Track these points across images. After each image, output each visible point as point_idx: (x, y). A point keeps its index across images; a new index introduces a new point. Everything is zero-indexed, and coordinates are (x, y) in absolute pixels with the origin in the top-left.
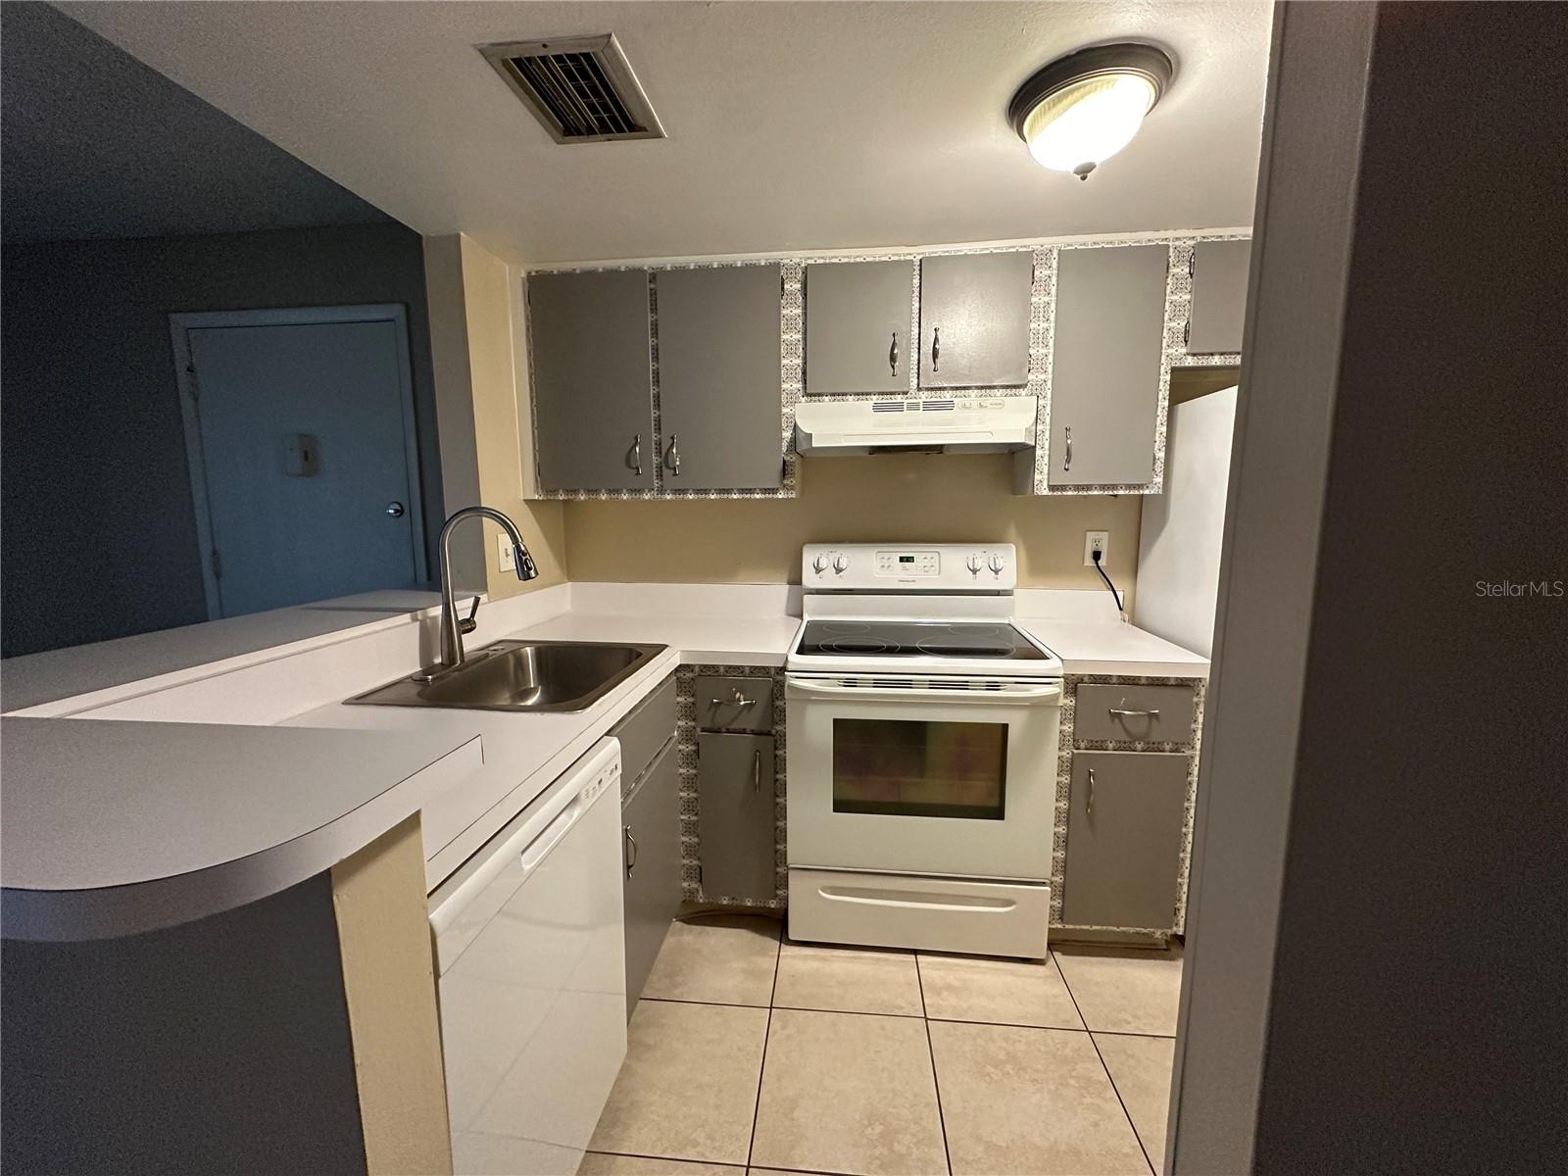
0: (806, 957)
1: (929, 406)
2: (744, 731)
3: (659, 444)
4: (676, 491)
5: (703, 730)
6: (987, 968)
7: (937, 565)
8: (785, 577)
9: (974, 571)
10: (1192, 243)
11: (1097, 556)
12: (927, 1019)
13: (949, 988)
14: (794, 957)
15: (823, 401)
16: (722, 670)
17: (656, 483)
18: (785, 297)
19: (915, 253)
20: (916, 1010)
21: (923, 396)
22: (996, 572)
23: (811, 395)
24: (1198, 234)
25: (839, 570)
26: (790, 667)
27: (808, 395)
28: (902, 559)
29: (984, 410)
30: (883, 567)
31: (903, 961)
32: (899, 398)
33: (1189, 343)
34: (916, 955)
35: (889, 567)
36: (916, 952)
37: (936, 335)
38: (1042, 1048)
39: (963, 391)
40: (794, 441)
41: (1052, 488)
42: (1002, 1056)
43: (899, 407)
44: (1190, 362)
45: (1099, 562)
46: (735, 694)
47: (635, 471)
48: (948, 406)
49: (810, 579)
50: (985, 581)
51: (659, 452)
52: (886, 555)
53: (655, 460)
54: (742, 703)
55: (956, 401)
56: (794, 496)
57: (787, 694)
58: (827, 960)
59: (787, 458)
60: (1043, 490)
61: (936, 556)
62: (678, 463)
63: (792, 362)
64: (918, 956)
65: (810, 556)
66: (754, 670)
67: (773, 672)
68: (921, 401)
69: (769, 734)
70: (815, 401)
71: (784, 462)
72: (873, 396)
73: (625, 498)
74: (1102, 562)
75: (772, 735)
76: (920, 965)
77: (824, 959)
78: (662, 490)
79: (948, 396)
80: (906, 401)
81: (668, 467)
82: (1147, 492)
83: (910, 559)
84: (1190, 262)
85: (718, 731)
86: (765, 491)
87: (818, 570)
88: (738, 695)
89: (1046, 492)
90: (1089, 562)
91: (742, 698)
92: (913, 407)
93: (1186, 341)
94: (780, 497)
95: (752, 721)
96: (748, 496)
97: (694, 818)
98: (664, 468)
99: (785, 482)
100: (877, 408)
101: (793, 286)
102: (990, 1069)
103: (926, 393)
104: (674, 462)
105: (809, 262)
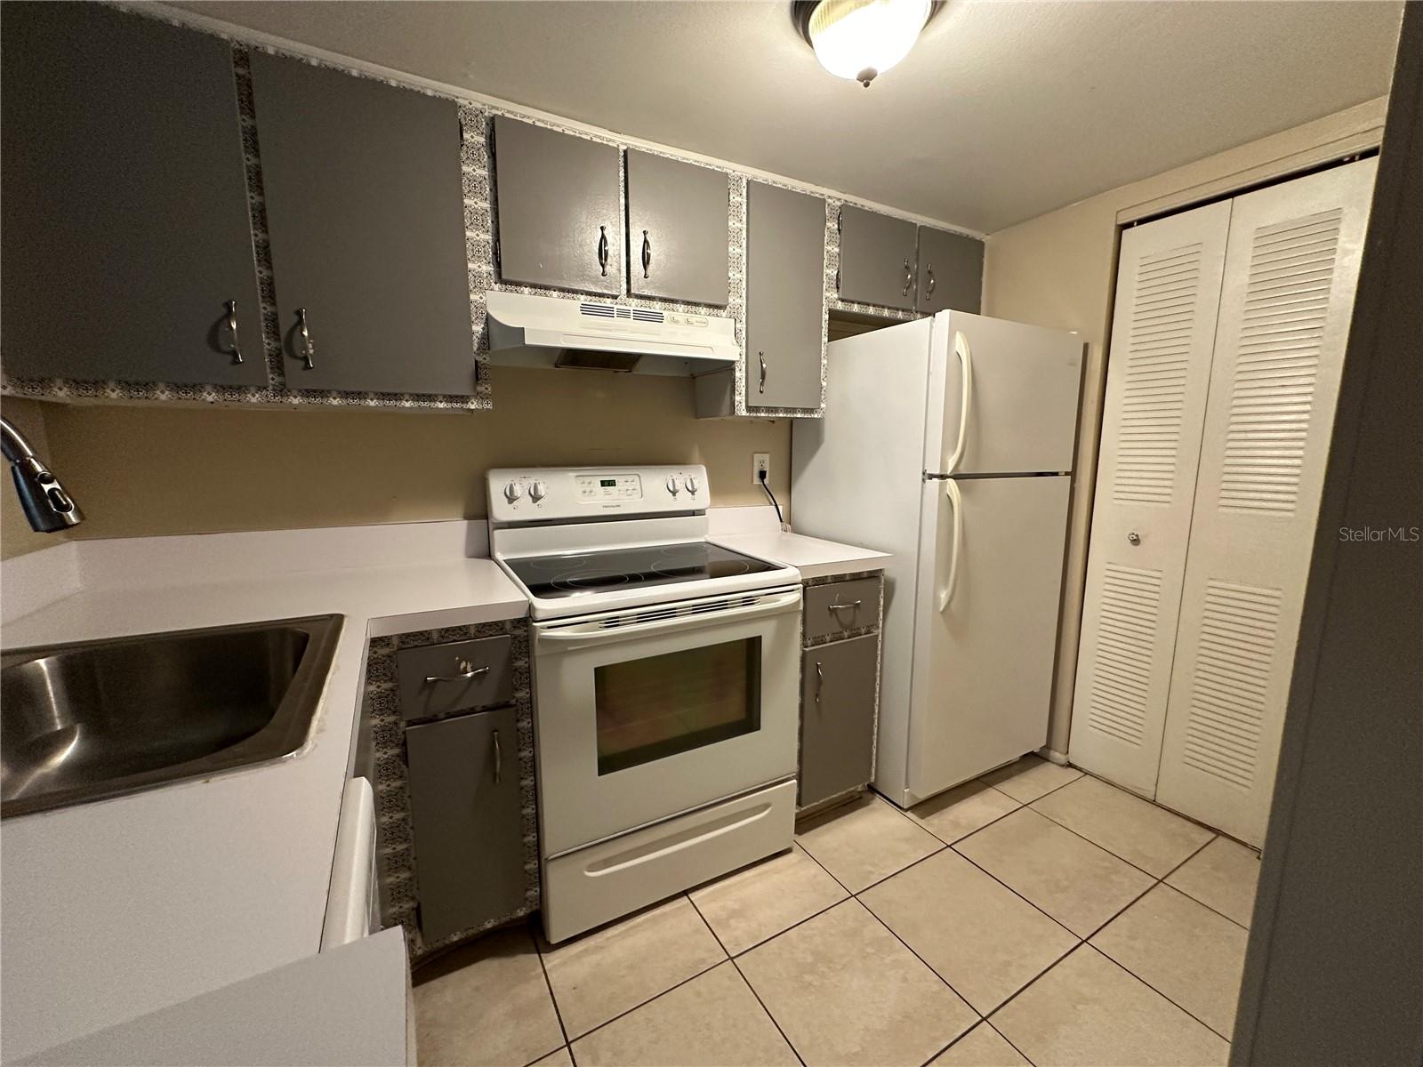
0: (579, 956)
1: (640, 316)
2: (472, 711)
3: (273, 321)
4: (308, 393)
5: (410, 723)
6: (755, 876)
7: (638, 487)
8: (460, 510)
9: (674, 493)
10: (839, 204)
11: (762, 475)
12: (732, 959)
13: (734, 914)
14: (564, 964)
15: (522, 293)
16: (435, 636)
17: (272, 379)
18: (465, 148)
19: (621, 141)
20: (718, 955)
21: (633, 304)
22: (693, 492)
23: (505, 282)
24: (845, 197)
25: (536, 498)
26: (539, 616)
27: (500, 279)
28: (603, 483)
29: (690, 327)
30: (585, 492)
31: (679, 908)
32: (608, 302)
33: (841, 289)
34: (687, 895)
35: (591, 492)
36: (685, 893)
37: (645, 238)
38: (833, 931)
39: (671, 305)
40: (486, 338)
41: (749, 409)
42: (810, 959)
43: (608, 312)
44: (840, 306)
45: (765, 480)
46: (460, 662)
47: (230, 358)
48: (658, 318)
49: (501, 510)
50: (684, 502)
51: (274, 332)
52: (587, 480)
53: (267, 343)
54: (469, 675)
55: (665, 314)
56: (490, 407)
57: (538, 651)
58: (602, 948)
59: (480, 359)
60: (742, 411)
61: (636, 478)
62: (311, 351)
63: (479, 236)
64: (690, 895)
65: (498, 485)
66: (483, 628)
67: (508, 626)
68: (631, 309)
69: (507, 705)
70: (511, 291)
71: (476, 362)
72: (579, 296)
73: (210, 399)
74: (766, 481)
75: (512, 706)
76: (696, 904)
77: (599, 948)
78: (282, 390)
79: (657, 307)
80: (616, 307)
81: (293, 356)
82: (816, 416)
83: (611, 483)
84: (839, 220)
85: (433, 719)
86: (450, 398)
87: (511, 498)
88: (463, 665)
89: (744, 413)
90: (757, 481)
91: (469, 668)
92: (624, 314)
93: (838, 288)
94: (473, 407)
95: (486, 696)
96: (426, 404)
97: (400, 847)
98: (285, 356)
99: (479, 389)
100: (586, 310)
101: (475, 138)
102: (808, 978)
103: (636, 300)
104: (306, 348)
105: (494, 112)
